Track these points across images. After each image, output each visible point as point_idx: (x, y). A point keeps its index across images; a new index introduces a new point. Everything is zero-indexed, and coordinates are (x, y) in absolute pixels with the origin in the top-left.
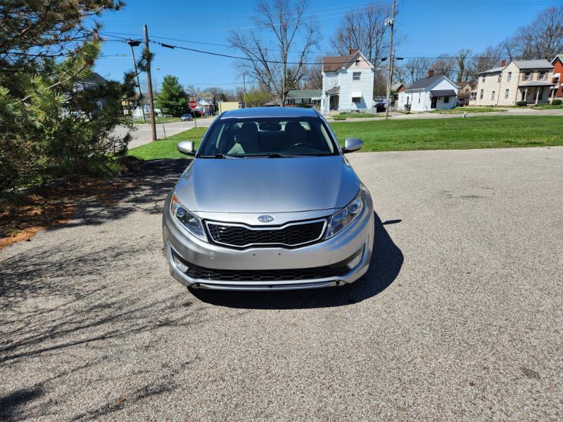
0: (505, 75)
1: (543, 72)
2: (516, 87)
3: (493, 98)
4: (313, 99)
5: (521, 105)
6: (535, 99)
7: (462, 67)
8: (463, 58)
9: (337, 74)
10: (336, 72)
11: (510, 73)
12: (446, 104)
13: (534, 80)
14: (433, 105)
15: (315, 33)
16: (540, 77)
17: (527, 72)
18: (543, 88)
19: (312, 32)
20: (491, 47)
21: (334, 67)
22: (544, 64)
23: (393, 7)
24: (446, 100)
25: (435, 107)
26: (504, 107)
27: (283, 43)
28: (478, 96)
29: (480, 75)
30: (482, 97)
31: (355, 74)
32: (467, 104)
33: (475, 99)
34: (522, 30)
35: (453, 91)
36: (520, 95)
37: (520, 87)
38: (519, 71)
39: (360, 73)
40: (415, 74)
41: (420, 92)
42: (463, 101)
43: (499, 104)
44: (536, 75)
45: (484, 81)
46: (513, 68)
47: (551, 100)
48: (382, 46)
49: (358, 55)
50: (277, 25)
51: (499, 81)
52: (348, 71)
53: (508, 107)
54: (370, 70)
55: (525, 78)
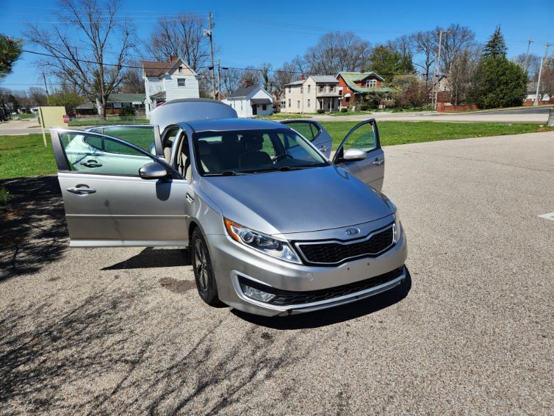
0: (305, 86)
1: (332, 85)
2: (315, 98)
3: (299, 107)
4: (133, 103)
5: (321, 112)
6: (329, 108)
7: (266, 79)
8: (266, 71)
9: (160, 79)
10: (159, 77)
11: (309, 86)
12: (264, 111)
13: (327, 92)
14: (255, 112)
15: (131, 36)
16: (331, 90)
17: (321, 85)
18: (334, 98)
19: (127, 34)
20: (287, 63)
21: (157, 72)
22: (332, 79)
23: (209, 19)
24: (264, 108)
25: (256, 114)
26: (308, 114)
27: (95, 43)
28: (287, 104)
29: (286, 87)
30: (290, 105)
31: (179, 80)
32: (279, 112)
33: (285, 107)
34: (311, 49)
35: (268, 100)
36: (319, 104)
37: (318, 98)
38: (315, 84)
39: (184, 80)
40: (228, 83)
41: (241, 99)
42: (276, 108)
43: (304, 112)
44: (327, 88)
45: (290, 91)
46: (311, 81)
47: (341, 108)
48: (198, 54)
49: (180, 62)
50: (86, 22)
51: (302, 92)
52: (172, 77)
53: (311, 114)
54: (194, 78)
55: (321, 90)
